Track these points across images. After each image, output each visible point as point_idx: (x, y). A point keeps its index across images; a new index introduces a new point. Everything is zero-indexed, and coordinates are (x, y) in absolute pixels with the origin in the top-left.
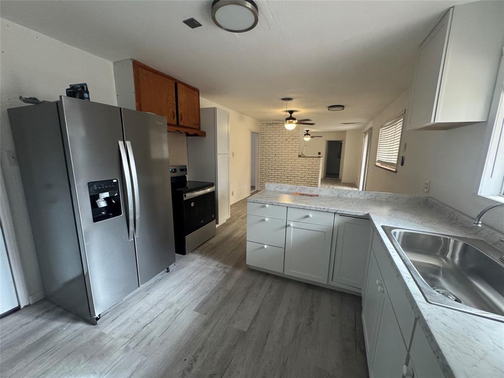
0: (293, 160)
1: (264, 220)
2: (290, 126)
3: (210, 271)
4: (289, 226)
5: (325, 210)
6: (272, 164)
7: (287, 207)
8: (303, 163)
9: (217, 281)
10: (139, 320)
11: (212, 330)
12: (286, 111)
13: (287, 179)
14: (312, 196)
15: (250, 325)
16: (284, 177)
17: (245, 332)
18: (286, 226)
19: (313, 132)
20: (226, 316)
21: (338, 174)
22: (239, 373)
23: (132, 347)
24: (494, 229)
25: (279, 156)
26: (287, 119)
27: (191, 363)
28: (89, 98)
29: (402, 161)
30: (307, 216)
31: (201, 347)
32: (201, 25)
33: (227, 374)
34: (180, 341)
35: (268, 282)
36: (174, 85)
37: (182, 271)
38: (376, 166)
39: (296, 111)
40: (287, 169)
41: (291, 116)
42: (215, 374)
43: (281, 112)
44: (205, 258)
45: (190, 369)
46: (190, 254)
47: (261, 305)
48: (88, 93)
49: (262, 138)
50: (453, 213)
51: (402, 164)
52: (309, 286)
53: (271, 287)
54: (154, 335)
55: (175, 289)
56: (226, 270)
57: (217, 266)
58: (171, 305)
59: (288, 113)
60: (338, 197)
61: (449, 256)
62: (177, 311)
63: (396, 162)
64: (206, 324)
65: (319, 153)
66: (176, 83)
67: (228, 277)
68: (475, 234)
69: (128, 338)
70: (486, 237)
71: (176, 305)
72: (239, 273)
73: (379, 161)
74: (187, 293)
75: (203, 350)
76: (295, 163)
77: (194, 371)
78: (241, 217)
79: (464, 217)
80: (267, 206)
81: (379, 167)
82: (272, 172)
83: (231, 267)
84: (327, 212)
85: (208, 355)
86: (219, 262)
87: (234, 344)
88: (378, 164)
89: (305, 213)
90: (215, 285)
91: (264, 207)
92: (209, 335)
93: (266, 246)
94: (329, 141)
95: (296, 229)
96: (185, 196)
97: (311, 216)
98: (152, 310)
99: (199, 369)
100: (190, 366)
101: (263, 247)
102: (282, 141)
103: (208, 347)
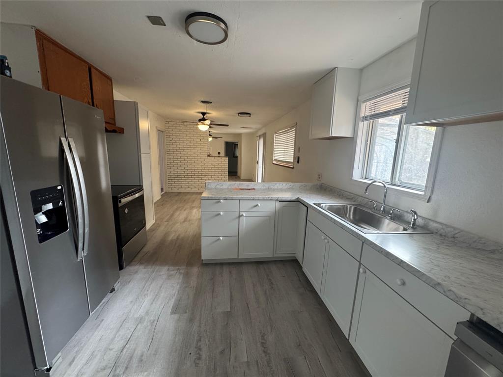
0: (203, 160)
1: (219, 214)
2: (203, 127)
3: (164, 277)
4: (242, 215)
5: (270, 199)
6: (181, 164)
7: (239, 200)
8: (212, 162)
9: (178, 283)
10: (111, 347)
11: (200, 322)
12: (199, 113)
13: (198, 179)
14: (249, 190)
15: (231, 305)
16: (195, 177)
17: (230, 311)
18: (239, 217)
19: (214, 133)
20: (205, 307)
21: (237, 172)
22: (242, 340)
23: (122, 372)
24: (362, 197)
25: (187, 155)
26: (200, 120)
27: (198, 353)
28: (11, 77)
29: (298, 160)
30: (257, 205)
31: (199, 338)
32: (165, 25)
33: (233, 345)
34: (174, 342)
35: (226, 270)
36: (87, 69)
37: (131, 285)
38: (274, 164)
39: (208, 113)
40: (197, 168)
41: (204, 118)
42: (224, 350)
43: (194, 112)
44: (150, 267)
45: (200, 358)
46: (127, 267)
47: (230, 289)
48: (9, 69)
49: (168, 137)
50: (340, 191)
51: (298, 162)
52: (259, 263)
53: (230, 272)
54: (140, 352)
55: (134, 305)
56: (181, 271)
57: (168, 270)
58: (141, 319)
59: (201, 115)
60: (268, 188)
61: (348, 216)
62: (152, 321)
63: (292, 161)
64: (191, 320)
65: (219, 153)
66: (90, 68)
67: (187, 276)
68: (354, 201)
69: (110, 368)
70: (360, 202)
71: (147, 318)
72: (195, 270)
73: (276, 160)
74: (152, 304)
75: (202, 339)
76: (204, 162)
77: (204, 357)
78: (165, 220)
79: (347, 193)
80: (222, 201)
81: (276, 164)
82: (181, 172)
83: (185, 267)
84: (271, 200)
85: (209, 341)
86: (169, 266)
87: (226, 323)
88: (275, 162)
89: (255, 203)
90: (178, 287)
91: (219, 202)
92: (200, 326)
93: (221, 238)
94: (226, 142)
95: (247, 218)
96: (120, 202)
97: (259, 205)
98: (120, 333)
99: (208, 354)
100: (198, 355)
101: (219, 239)
102: (190, 141)
103: (205, 335)
